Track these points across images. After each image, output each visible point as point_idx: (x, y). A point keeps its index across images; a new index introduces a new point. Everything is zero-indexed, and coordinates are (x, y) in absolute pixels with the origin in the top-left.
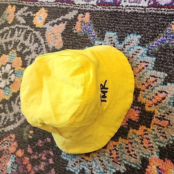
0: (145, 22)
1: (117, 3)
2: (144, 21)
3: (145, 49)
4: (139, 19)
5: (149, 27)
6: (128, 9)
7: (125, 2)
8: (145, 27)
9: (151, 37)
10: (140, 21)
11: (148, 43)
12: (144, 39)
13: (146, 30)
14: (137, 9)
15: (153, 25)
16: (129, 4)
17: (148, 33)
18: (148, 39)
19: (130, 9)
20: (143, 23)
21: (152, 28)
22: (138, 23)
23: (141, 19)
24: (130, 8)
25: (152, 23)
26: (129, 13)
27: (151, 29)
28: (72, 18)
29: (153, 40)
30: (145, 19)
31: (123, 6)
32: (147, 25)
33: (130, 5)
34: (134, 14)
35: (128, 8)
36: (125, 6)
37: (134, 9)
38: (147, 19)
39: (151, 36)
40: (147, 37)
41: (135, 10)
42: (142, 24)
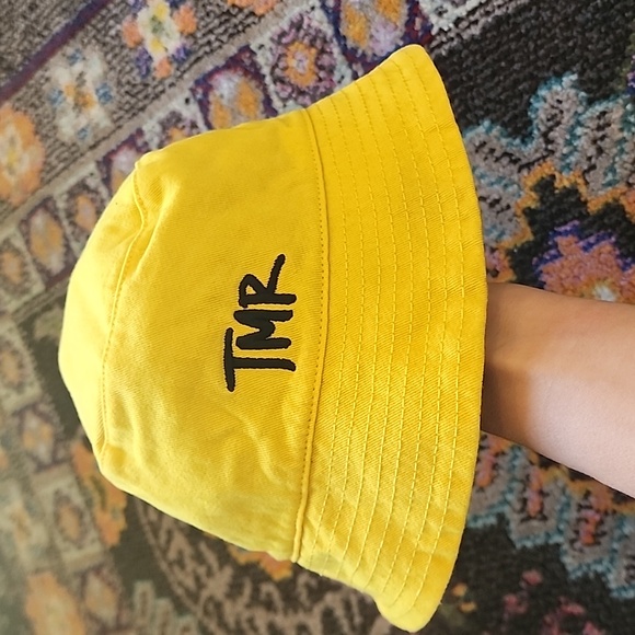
0: (555, 25)
1: (420, 34)
2: (549, 25)
3: (620, 101)
4: (528, 31)
5: (579, 30)
6: (468, 27)
7: (445, 15)
8: (568, 39)
9: (609, 51)
10: (534, 33)
11: (614, 76)
12: (591, 74)
13: (575, 44)
14: (499, 7)
15: (589, 15)
16: (462, 11)
17: (590, 47)
18: (606, 67)
19: (476, 22)
20: (549, 30)
21: (590, 24)
22: (535, 41)
23: (533, 27)
24: (472, 18)
25: (578, 11)
26: (481, 34)
27: (591, 30)
29: (624, 57)
30: (546, 15)
31: (446, 29)
32: (568, 27)
33: (464, 14)
34: (499, 26)
35: (465, 24)
36: (451, 25)
37: (487, 13)
38: (554, 11)
39: (605, 50)
40: (599, 61)
41: (493, 15)
42: (548, 35)
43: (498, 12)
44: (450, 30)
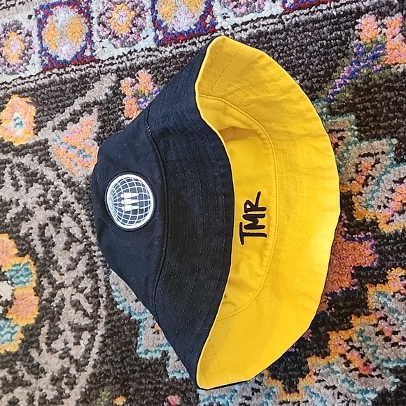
0: (294, 48)
1: (208, 25)
2: (291, 46)
3: (320, 104)
4: (276, 45)
5: (308, 55)
6: (240, 31)
7: (227, 19)
8: (300, 58)
9: (322, 73)
10: (279, 48)
11: (321, 88)
12: (307, 83)
13: (303, 62)
14: (263, 25)
15: (317, 48)
16: (239, 21)
17: (311, 67)
18: (318, 82)
19: (246, 30)
20: (290, 49)
21: (315, 53)
22: (279, 53)
23: (280, 44)
24: (244, 27)
25: (311, 43)
26: (247, 39)
27: (315, 57)
28: (106, 94)
29: (330, 79)
30: (290, 39)
31: (226, 28)
32: (302, 51)
33: (241, 22)
34: (260, 37)
35: (238, 29)
36: (230, 27)
37: (255, 27)
38: (296, 39)
39: (320, 71)
40: (314, 77)
41: (258, 29)
42: (288, 52)
43: (261, 29)
44: (228, 29)
